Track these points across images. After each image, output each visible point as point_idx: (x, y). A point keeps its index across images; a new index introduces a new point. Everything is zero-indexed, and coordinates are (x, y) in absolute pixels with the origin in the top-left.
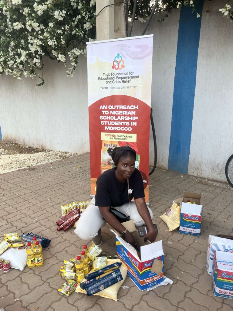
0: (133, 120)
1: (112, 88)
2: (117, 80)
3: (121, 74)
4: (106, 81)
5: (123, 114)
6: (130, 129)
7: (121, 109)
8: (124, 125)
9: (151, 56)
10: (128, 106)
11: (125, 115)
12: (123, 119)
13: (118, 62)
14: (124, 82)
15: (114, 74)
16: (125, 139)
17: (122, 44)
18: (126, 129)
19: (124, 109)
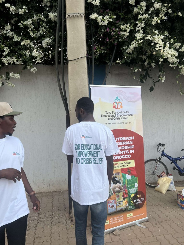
0: (131, 148)
1: (113, 123)
2: (118, 117)
3: (120, 113)
4: (108, 118)
5: (123, 144)
6: (129, 156)
7: (121, 140)
8: (124, 153)
9: (141, 101)
10: (127, 137)
11: (124, 145)
12: (123, 149)
13: (117, 103)
14: (122, 118)
15: (115, 113)
16: (125, 166)
17: (120, 90)
18: (126, 156)
19: (124, 140)
